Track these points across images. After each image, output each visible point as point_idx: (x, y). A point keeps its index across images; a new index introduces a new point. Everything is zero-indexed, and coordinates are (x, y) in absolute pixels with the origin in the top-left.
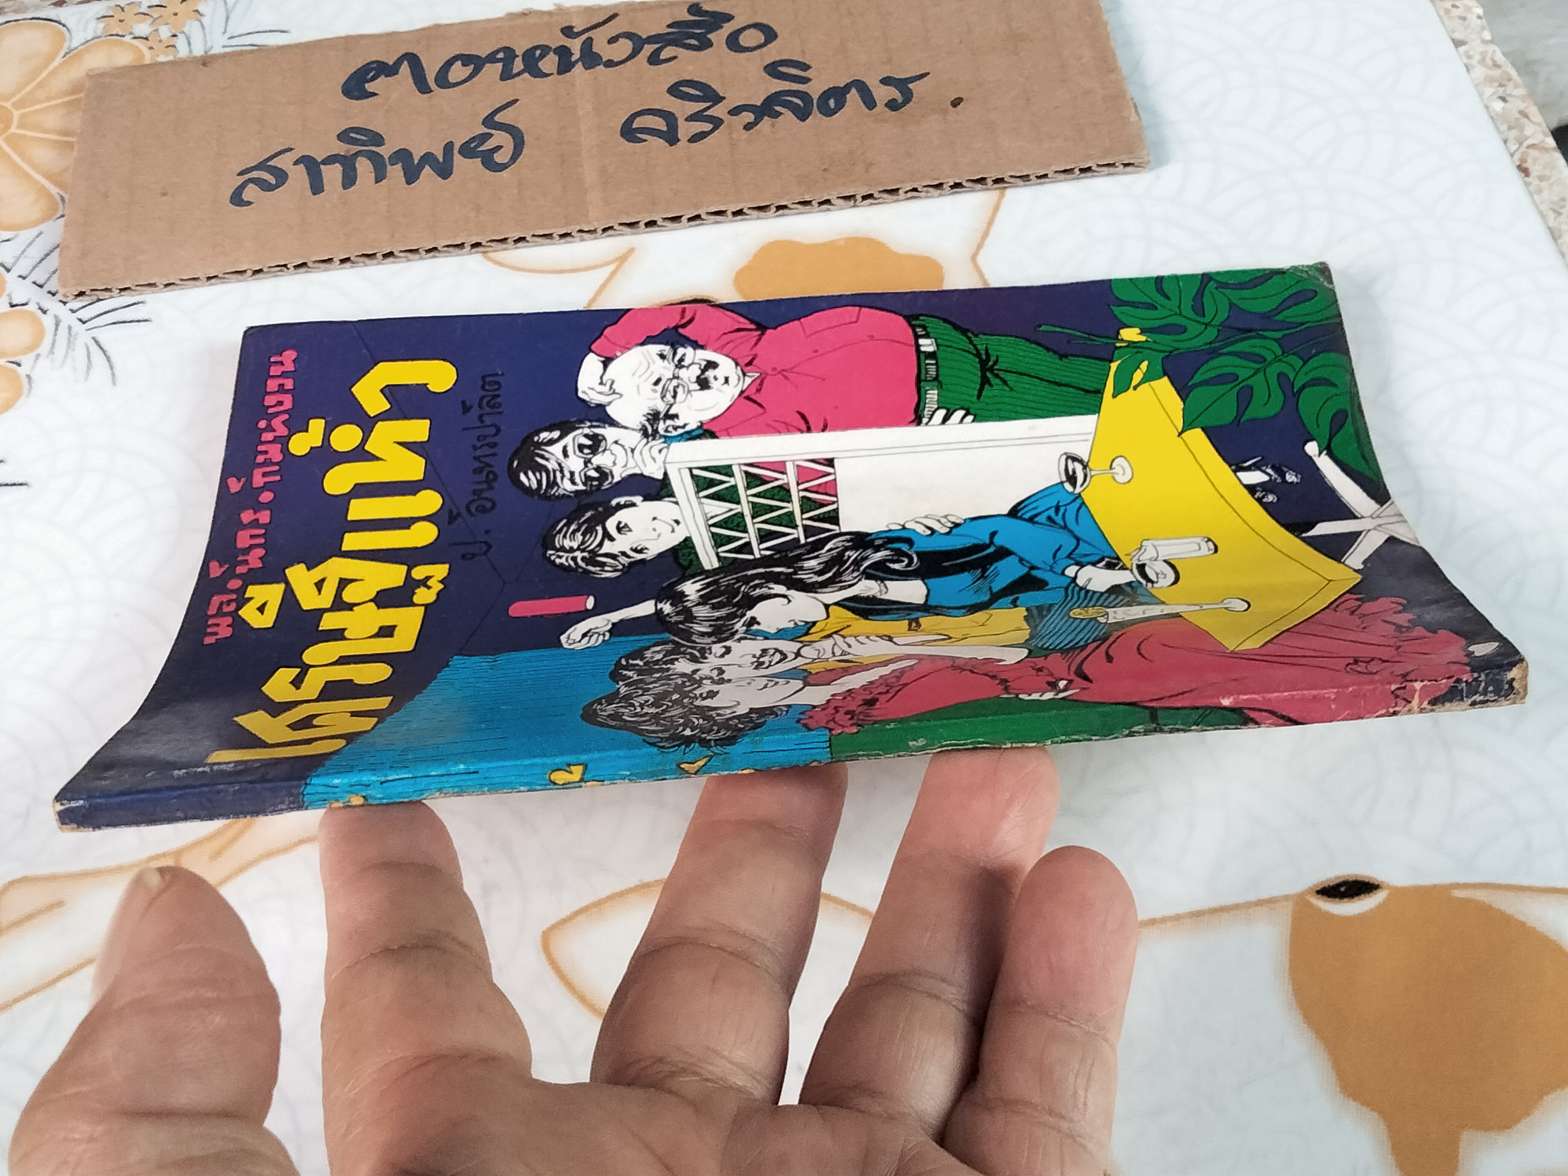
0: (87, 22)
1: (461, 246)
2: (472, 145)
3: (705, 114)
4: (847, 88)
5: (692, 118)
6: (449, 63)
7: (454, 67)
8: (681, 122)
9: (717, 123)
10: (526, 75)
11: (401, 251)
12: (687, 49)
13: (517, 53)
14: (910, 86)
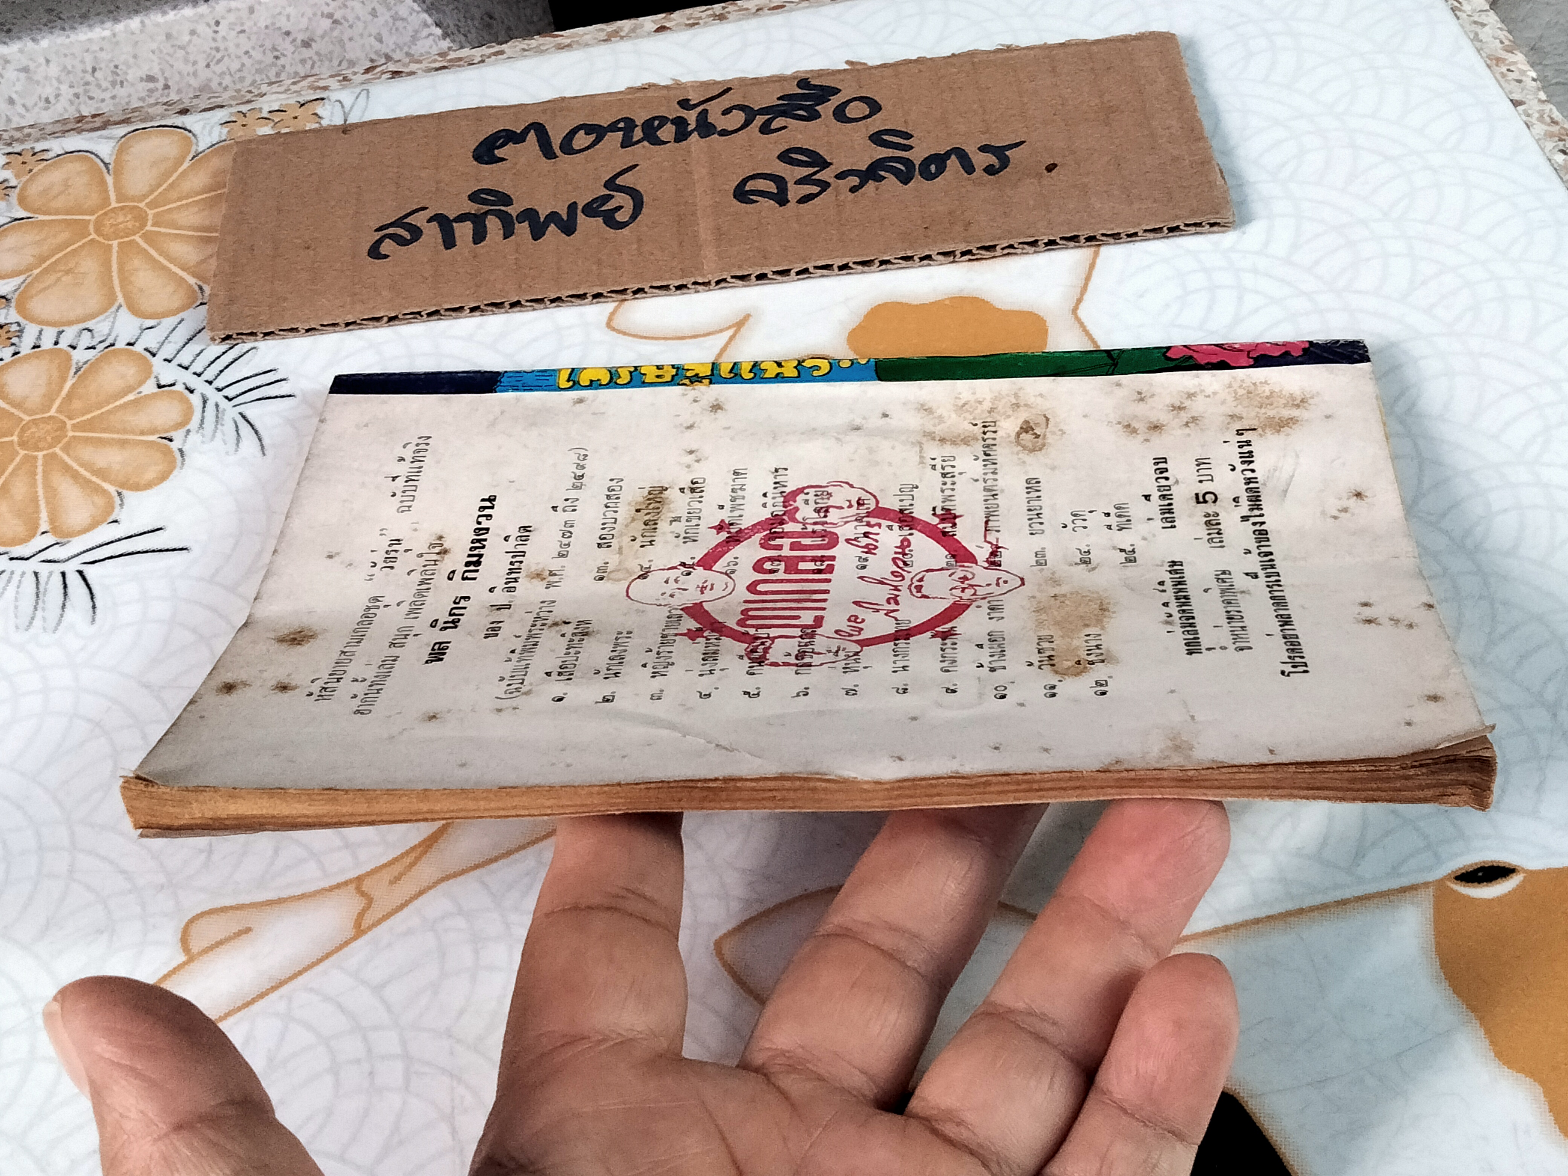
0: (212, 127)
1: (583, 296)
2: (595, 206)
3: (813, 177)
4: (948, 155)
5: (800, 182)
6: (573, 132)
7: (577, 136)
8: (790, 185)
9: (824, 186)
10: (646, 143)
11: (527, 301)
12: (797, 119)
13: (637, 123)
14: (1007, 153)
